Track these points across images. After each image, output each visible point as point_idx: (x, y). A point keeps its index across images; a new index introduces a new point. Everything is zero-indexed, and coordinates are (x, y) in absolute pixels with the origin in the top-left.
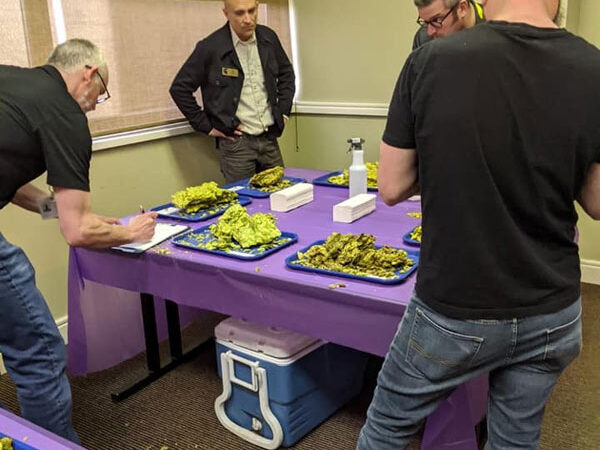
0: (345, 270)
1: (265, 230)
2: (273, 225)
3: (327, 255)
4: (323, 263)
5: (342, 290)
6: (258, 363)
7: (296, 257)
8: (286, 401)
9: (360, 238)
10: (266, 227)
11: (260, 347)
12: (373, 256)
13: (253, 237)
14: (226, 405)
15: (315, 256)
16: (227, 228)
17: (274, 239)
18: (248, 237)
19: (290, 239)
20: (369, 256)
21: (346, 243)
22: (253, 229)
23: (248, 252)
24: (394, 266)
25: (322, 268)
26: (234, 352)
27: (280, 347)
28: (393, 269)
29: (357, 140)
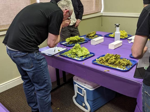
0: (110, 66)
1: (85, 52)
2: (88, 50)
3: (105, 60)
4: (103, 63)
5: (108, 72)
6: (84, 88)
7: (95, 60)
8: (92, 100)
9: (115, 56)
10: (85, 51)
11: (85, 84)
12: (119, 62)
13: (81, 54)
14: (76, 98)
15: (101, 60)
16: (74, 51)
17: (88, 54)
18: (80, 54)
19: (92, 55)
20: (118, 61)
21: (111, 57)
22: (82, 51)
23: (80, 58)
24: (126, 65)
25: (103, 64)
26: (78, 85)
27: (90, 85)
28: (125, 66)
29: (117, 24)
